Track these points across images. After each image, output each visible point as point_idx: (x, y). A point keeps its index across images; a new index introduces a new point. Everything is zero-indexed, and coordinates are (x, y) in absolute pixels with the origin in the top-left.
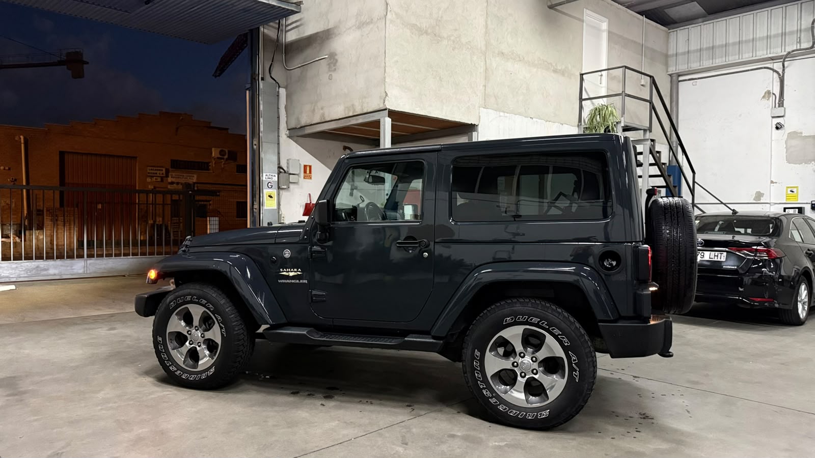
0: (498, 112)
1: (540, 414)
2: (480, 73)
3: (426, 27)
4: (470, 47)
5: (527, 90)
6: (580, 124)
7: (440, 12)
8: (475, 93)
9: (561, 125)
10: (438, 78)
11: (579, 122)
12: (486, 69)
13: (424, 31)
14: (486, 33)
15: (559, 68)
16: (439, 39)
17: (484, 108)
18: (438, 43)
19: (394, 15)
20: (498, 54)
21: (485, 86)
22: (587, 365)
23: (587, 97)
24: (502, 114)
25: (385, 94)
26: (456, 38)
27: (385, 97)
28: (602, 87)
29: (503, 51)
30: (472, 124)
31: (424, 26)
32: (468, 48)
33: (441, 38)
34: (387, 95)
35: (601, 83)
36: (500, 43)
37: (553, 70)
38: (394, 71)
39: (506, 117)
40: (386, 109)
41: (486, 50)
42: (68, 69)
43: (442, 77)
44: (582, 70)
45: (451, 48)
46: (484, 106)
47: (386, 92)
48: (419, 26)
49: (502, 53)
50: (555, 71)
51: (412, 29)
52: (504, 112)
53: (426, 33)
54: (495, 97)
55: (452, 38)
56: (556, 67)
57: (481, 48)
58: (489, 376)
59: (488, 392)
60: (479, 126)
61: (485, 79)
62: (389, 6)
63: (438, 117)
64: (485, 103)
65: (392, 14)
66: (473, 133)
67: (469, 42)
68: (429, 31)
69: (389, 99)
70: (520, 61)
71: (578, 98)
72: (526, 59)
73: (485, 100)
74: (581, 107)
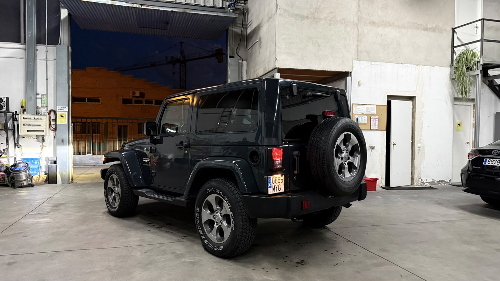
0: (370, 62)
1: (220, 248)
2: (353, 38)
3: (307, 14)
4: (344, 22)
5: (397, 45)
6: (452, 65)
7: (319, 4)
8: (349, 51)
9: (433, 67)
10: (316, 45)
11: (451, 64)
12: (358, 34)
13: (306, 17)
14: (358, 11)
15: (429, 26)
16: (318, 20)
17: (357, 60)
18: (317, 22)
19: (282, 10)
20: (370, 23)
21: (358, 46)
22: (238, 220)
23: (460, 44)
24: (373, 63)
25: (275, 59)
26: (332, 18)
27: (276, 61)
28: (477, 36)
29: (374, 21)
30: (346, 72)
31: (306, 14)
32: (343, 23)
33: (319, 20)
34: (276, 59)
35: (476, 33)
36: (371, 16)
37: (423, 29)
38: (282, 44)
39: (378, 64)
40: (276, 68)
41: (358, 22)
42: (216, 58)
43: (320, 44)
44: (454, 25)
45: (328, 25)
46: (357, 59)
47: (276, 58)
48: (302, 14)
49: (374, 23)
50: (426, 29)
51: (296, 17)
52: (375, 61)
53: (307, 18)
54: (367, 52)
55: (329, 18)
56: (426, 26)
57: (353, 21)
58: (203, 222)
59: (202, 232)
60: (352, 73)
61: (358, 41)
62: (278, 6)
63: (316, 69)
64: (357, 57)
65: (281, 10)
66: (348, 78)
67: (344, 19)
68: (310, 16)
69: (278, 62)
70: (390, 26)
71: (451, 47)
72: (396, 24)
73: (358, 55)
74: (453, 52)
